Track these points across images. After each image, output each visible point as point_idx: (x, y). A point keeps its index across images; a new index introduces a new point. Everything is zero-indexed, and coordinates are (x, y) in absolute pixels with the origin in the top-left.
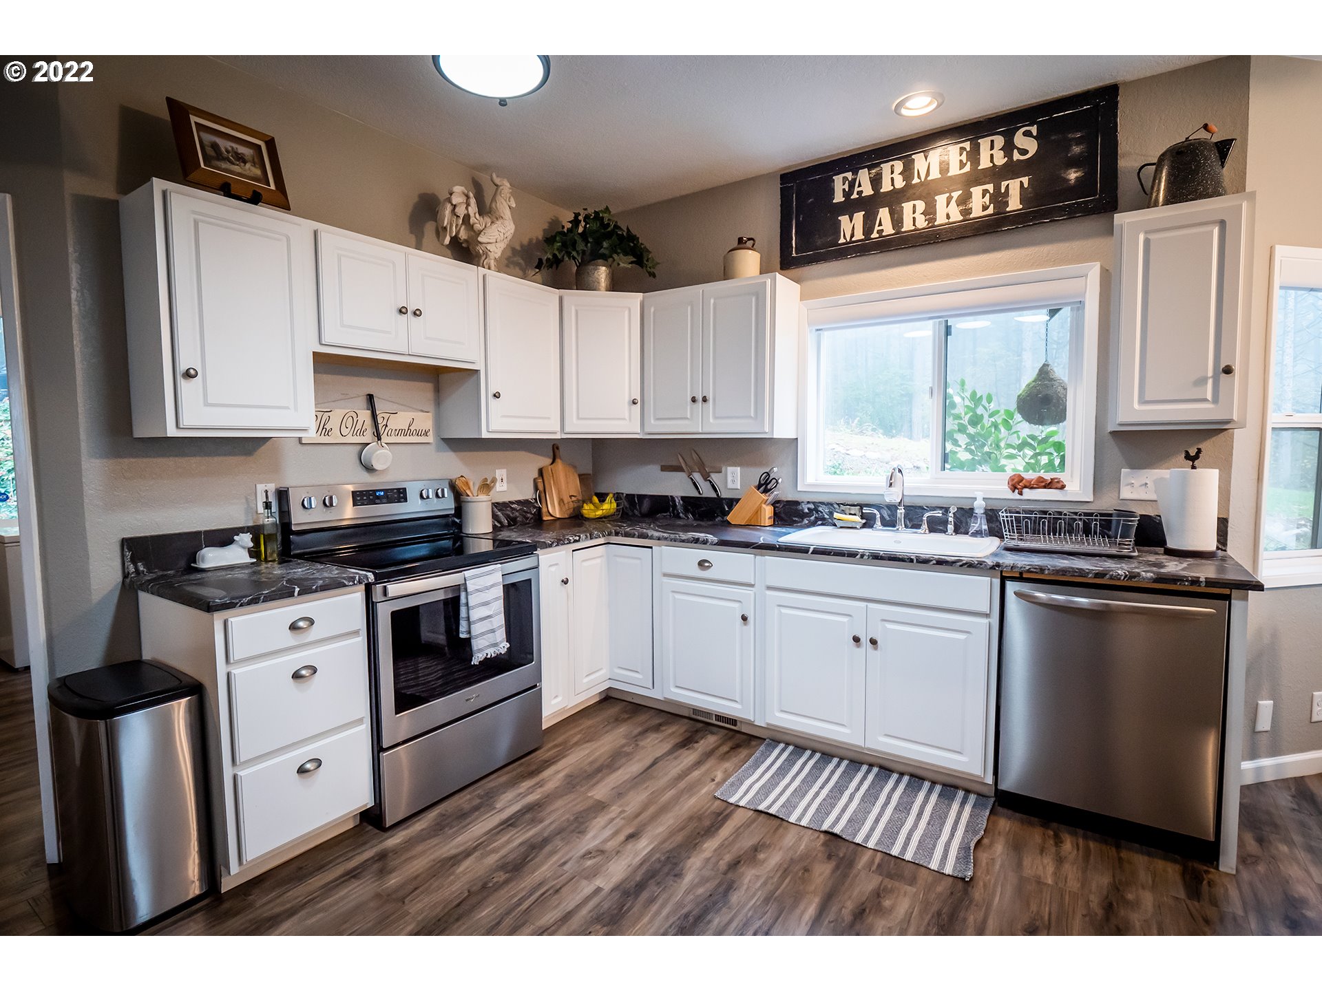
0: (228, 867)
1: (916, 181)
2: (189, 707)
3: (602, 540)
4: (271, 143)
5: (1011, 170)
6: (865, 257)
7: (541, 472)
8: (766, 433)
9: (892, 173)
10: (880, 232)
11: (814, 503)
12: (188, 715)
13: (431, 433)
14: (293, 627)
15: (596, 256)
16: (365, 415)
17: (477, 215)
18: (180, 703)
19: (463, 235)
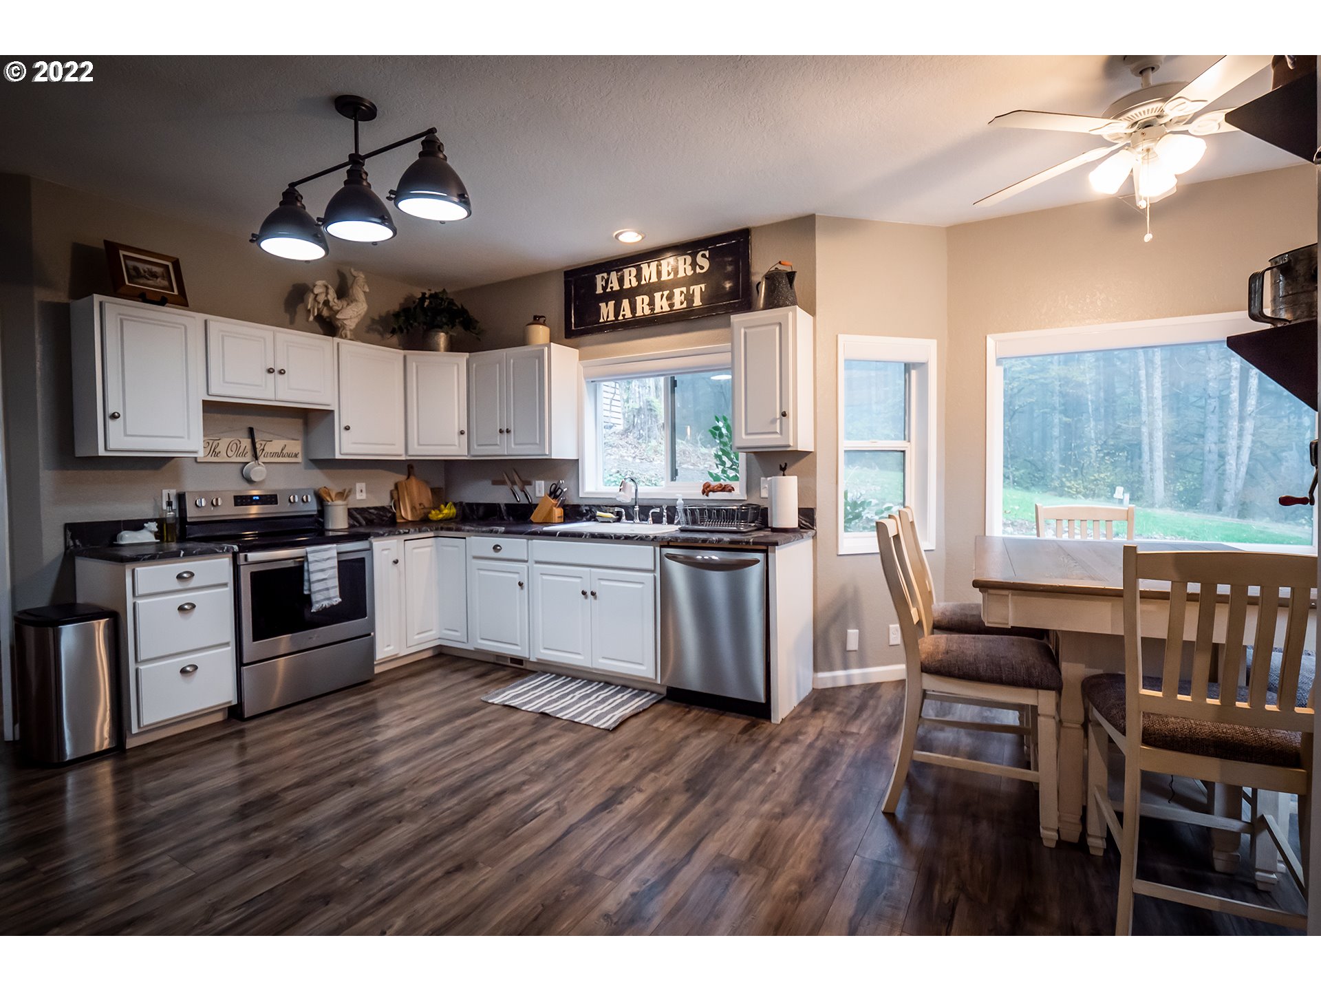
0: (130, 730)
1: (643, 282)
2: (107, 626)
3: (432, 534)
4: (176, 264)
5: (695, 279)
6: (615, 333)
7: (396, 486)
8: (546, 455)
9: (630, 275)
10: (624, 316)
11: (589, 506)
12: (107, 630)
13: (300, 455)
14: (180, 577)
15: (434, 326)
16: (246, 443)
17: (336, 300)
18: (99, 623)
19: (325, 313)
